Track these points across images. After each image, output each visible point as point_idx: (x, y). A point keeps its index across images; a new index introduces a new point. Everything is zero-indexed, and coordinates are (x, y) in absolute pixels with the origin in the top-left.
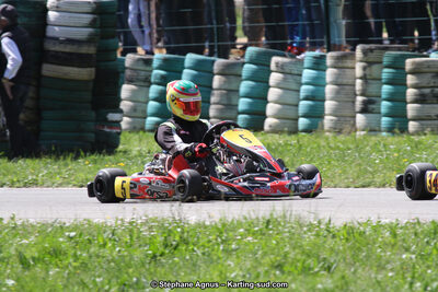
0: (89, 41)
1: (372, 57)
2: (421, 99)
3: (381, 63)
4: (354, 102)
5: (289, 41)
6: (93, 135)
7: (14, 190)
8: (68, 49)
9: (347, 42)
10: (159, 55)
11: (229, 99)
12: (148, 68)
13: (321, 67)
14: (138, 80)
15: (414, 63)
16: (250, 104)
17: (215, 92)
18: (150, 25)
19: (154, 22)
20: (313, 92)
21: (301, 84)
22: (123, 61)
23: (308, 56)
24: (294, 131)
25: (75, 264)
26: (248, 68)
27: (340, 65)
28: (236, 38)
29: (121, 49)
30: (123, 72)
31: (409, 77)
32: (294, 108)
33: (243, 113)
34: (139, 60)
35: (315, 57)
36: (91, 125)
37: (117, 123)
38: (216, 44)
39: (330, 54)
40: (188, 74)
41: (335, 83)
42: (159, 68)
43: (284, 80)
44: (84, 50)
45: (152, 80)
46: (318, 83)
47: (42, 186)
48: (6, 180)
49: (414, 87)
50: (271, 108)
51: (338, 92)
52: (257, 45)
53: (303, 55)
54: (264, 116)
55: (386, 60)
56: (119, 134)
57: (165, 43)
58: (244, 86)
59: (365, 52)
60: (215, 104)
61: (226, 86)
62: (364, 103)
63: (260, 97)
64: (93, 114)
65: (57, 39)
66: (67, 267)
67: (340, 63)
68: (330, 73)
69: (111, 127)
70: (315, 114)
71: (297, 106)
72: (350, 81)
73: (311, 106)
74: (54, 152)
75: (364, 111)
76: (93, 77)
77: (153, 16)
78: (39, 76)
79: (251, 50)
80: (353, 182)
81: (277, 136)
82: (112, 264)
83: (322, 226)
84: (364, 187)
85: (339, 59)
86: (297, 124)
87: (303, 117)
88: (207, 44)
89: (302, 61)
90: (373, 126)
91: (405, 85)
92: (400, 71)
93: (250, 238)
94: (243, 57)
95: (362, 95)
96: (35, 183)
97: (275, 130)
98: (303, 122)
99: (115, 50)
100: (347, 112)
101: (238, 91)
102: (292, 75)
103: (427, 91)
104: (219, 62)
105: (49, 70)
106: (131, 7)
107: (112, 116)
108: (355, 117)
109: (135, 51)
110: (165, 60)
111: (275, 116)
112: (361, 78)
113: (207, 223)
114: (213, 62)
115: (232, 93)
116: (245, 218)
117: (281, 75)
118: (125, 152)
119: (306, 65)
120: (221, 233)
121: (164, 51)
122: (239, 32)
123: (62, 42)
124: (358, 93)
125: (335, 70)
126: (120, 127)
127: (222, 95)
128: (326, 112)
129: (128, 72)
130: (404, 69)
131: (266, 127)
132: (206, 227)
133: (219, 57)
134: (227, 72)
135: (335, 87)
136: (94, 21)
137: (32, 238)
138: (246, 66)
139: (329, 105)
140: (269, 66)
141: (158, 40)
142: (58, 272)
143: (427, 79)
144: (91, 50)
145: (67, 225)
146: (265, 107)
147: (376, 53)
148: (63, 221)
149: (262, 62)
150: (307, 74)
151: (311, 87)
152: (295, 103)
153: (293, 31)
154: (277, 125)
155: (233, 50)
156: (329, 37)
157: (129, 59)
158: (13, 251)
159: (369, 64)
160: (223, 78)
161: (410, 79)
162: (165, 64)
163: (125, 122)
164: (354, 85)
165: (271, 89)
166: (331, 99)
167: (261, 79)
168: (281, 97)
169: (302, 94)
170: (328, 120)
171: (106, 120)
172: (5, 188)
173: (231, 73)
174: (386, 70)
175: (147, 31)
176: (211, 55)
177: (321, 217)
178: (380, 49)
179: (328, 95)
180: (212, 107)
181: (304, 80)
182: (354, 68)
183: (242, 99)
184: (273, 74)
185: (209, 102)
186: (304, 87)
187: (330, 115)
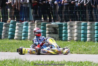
1: (39, 23)
2: (49, 33)
3: (41, 25)
9: (34, 20)
11: (6, 32)
13: (27, 25)
15: (48, 25)
16: (11, 33)
17: (3, 30)
20: (25, 31)
23: (24, 23)
24: (21, 40)
26: (11, 25)
27: (32, 25)
28: (8, 18)
31: (47, 28)
32: (21, 34)
33: (9, 35)
35: (26, 23)
38: (4, 19)
39: (29, 22)
41: (30, 29)
46: (26, 29)
49: (48, 30)
50: (16, 34)
51: (31, 31)
53: (23, 22)
54: (14, 36)
55: (42, 24)
58: (10, 29)
59: (37, 22)
60: (3, 33)
61: (6, 29)
63: (13, 32)
67: (31, 25)
68: (29, 27)
70: (26, 36)
71: (22, 34)
73: (25, 34)
79: (12, 21)
81: (17, 41)
83: (27, 61)
85: (31, 23)
86: (22, 38)
87: (23, 36)
89: (23, 24)
91: (46, 30)
92: (45, 27)
93: (10, 64)
94: (10, 22)
97: (17, 39)
102: (21, 27)
103: (51, 31)
104: (4, 23)
111: (17, 36)
114: (3, 23)
115: (7, 30)
116: (10, 59)
117: (18, 27)
119: (24, 25)
120: (4, 62)
125: (30, 26)
127: (5, 31)
130: (46, 26)
131: (15, 39)
133: (4, 22)
134: (6, 26)
135: (30, 30)
138: (10, 24)
139: (29, 34)
140: (16, 25)
143: (51, 29)
146: (14, 34)
147: (40, 22)
149: (14, 24)
150: (24, 27)
151: (25, 30)
152: (21, 33)
156: (29, 18)
159: (38, 25)
160: (5, 27)
161: (47, 29)
165: (16, 30)
167: (14, 27)
168: (18, 32)
169: (23, 31)
170: (29, 37)
173: (7, 26)
174: (42, 26)
176: (3, 22)
177: (26, 59)
178: (40, 21)
179: (29, 32)
180: (2, 34)
181: (23, 28)
182: (35, 26)
183: (9, 32)
184: (16, 26)
185: (2, 32)
186: (23, 30)
187: (29, 36)
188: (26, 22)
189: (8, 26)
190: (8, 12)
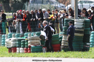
0: (82, 28)
6: (83, 48)
36: (82, 46)
44: (81, 30)
64: (83, 43)
76: (83, 35)
107: (88, 44)
123: (76, 28)
136: (84, 24)
144: (83, 30)
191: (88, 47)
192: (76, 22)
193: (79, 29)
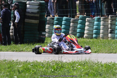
0: (38, 13)
1: (113, 18)
3: (116, 20)
4: (108, 30)
5: (91, 14)
6: (38, 38)
7: (17, 53)
8: (32, 15)
10: (56, 17)
11: (75, 29)
12: (53, 20)
13: (99, 21)
14: (50, 24)
16: (80, 30)
17: (71, 27)
18: (54, 9)
19: (55, 8)
20: (97, 27)
21: (94, 25)
22: (47, 19)
23: (96, 18)
24: (92, 38)
25: (33, 72)
27: (105, 20)
29: (46, 15)
30: (47, 21)
33: (78, 33)
34: (51, 18)
36: (38, 36)
37: (45, 35)
38: (71, 14)
39: (102, 18)
40: (64, 22)
41: (103, 25)
42: (56, 20)
43: (89, 24)
44: (36, 15)
45: (54, 24)
46: (98, 25)
47: (24, 51)
48: (15, 50)
50: (86, 32)
51: (104, 28)
52: (82, 15)
54: (84, 34)
56: (45, 38)
57: (58, 14)
58: (79, 26)
59: (111, 17)
61: (74, 26)
62: (111, 31)
63: (83, 29)
64: (38, 32)
65: (29, 12)
66: (30, 73)
67: (104, 20)
68: (102, 23)
69: (43, 36)
70: (98, 33)
71: (93, 31)
72: (107, 25)
73: (96, 31)
74: (28, 43)
75: (111, 33)
76: (38, 22)
77: (55, 7)
78: (24, 22)
79: (81, 16)
80: (107, 52)
81: (87, 39)
82: (43, 73)
83: (99, 64)
84: (110, 53)
85: (104, 19)
86: (93, 36)
87: (94, 34)
88: (69, 14)
89: (94, 19)
90: (113, 37)
94: (78, 18)
95: (110, 29)
96: (22, 51)
97: (87, 38)
98: (94, 35)
99: (45, 16)
100: (106, 33)
101: (77, 27)
102: (91, 23)
104: (72, 19)
105: (27, 20)
106: (49, 4)
107: (43, 33)
108: (108, 34)
109: (50, 16)
110: (58, 18)
111: (87, 34)
112: (110, 24)
113: (68, 62)
114: (71, 19)
116: (78, 61)
118: (47, 43)
119: (95, 20)
120: (72, 65)
121: (58, 16)
122: (78, 11)
123: (30, 13)
124: (109, 28)
125: (103, 22)
126: (45, 36)
127: (73, 28)
128: (101, 33)
129: (48, 22)
131: (84, 37)
132: (68, 63)
134: (74, 22)
136: (39, 8)
137: (22, 65)
138: (79, 20)
139: (101, 31)
141: (56, 13)
142: (28, 75)
144: (38, 15)
145: (31, 62)
146: (84, 31)
148: (30, 61)
149: (84, 19)
151: (96, 26)
153: (92, 11)
154: (87, 36)
155: (76, 16)
156: (102, 13)
157: (48, 18)
158: (16, 69)
159: (112, 20)
162: (58, 20)
163: (47, 35)
164: (108, 26)
165: (86, 27)
166: (102, 30)
167: (83, 24)
168: (88, 29)
169: (94, 28)
171: (42, 34)
172: (15, 52)
175: (53, 11)
177: (98, 61)
178: (115, 16)
179: (101, 29)
180: (70, 31)
181: (95, 24)
182: (108, 21)
183: (78, 29)
184: (86, 23)
185: (69, 30)
186: (95, 26)
187: (101, 34)
188: (98, 17)
189: (76, 22)
190: (76, 5)
191: (44, 37)
192: (29, 4)
193: (34, 14)
